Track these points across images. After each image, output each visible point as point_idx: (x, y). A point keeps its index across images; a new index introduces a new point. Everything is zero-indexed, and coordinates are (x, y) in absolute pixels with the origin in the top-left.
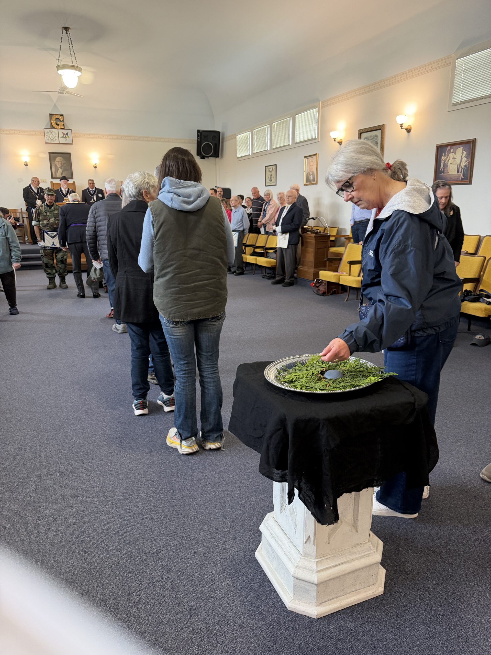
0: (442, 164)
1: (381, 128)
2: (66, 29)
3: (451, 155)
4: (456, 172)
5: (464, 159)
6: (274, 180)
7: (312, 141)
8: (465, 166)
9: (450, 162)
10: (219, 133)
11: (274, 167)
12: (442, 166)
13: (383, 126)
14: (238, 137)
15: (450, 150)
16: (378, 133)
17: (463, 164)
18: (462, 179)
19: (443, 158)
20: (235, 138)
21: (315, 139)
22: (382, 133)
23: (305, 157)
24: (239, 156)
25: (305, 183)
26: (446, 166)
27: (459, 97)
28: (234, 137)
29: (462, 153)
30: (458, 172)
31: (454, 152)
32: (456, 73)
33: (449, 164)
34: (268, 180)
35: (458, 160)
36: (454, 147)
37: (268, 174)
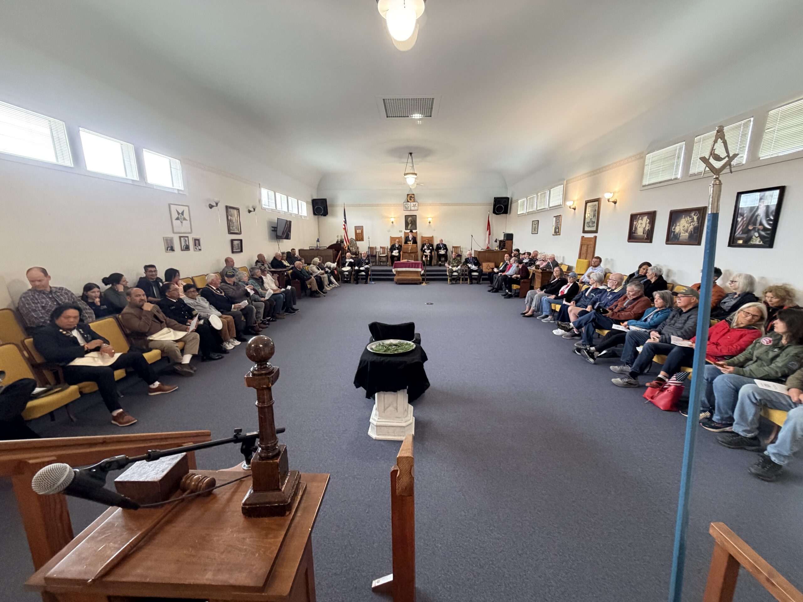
0: (634, 227)
1: (598, 200)
2: (411, 154)
3: (640, 221)
4: (642, 234)
5: (648, 225)
6: (536, 230)
7: (558, 207)
8: (648, 230)
9: (639, 226)
10: (508, 198)
11: (537, 222)
12: (634, 229)
13: (599, 199)
14: (519, 201)
15: (639, 218)
16: (596, 203)
17: (647, 228)
18: (646, 239)
19: (635, 223)
20: (517, 202)
21: (560, 205)
22: (599, 203)
23: (554, 217)
24: (519, 213)
25: (553, 233)
26: (636, 228)
27: (646, 182)
28: (518, 200)
29: (647, 220)
30: (643, 233)
31: (642, 219)
32: (646, 164)
33: (638, 228)
34: (533, 231)
35: (644, 226)
36: (642, 216)
37: (534, 226)
